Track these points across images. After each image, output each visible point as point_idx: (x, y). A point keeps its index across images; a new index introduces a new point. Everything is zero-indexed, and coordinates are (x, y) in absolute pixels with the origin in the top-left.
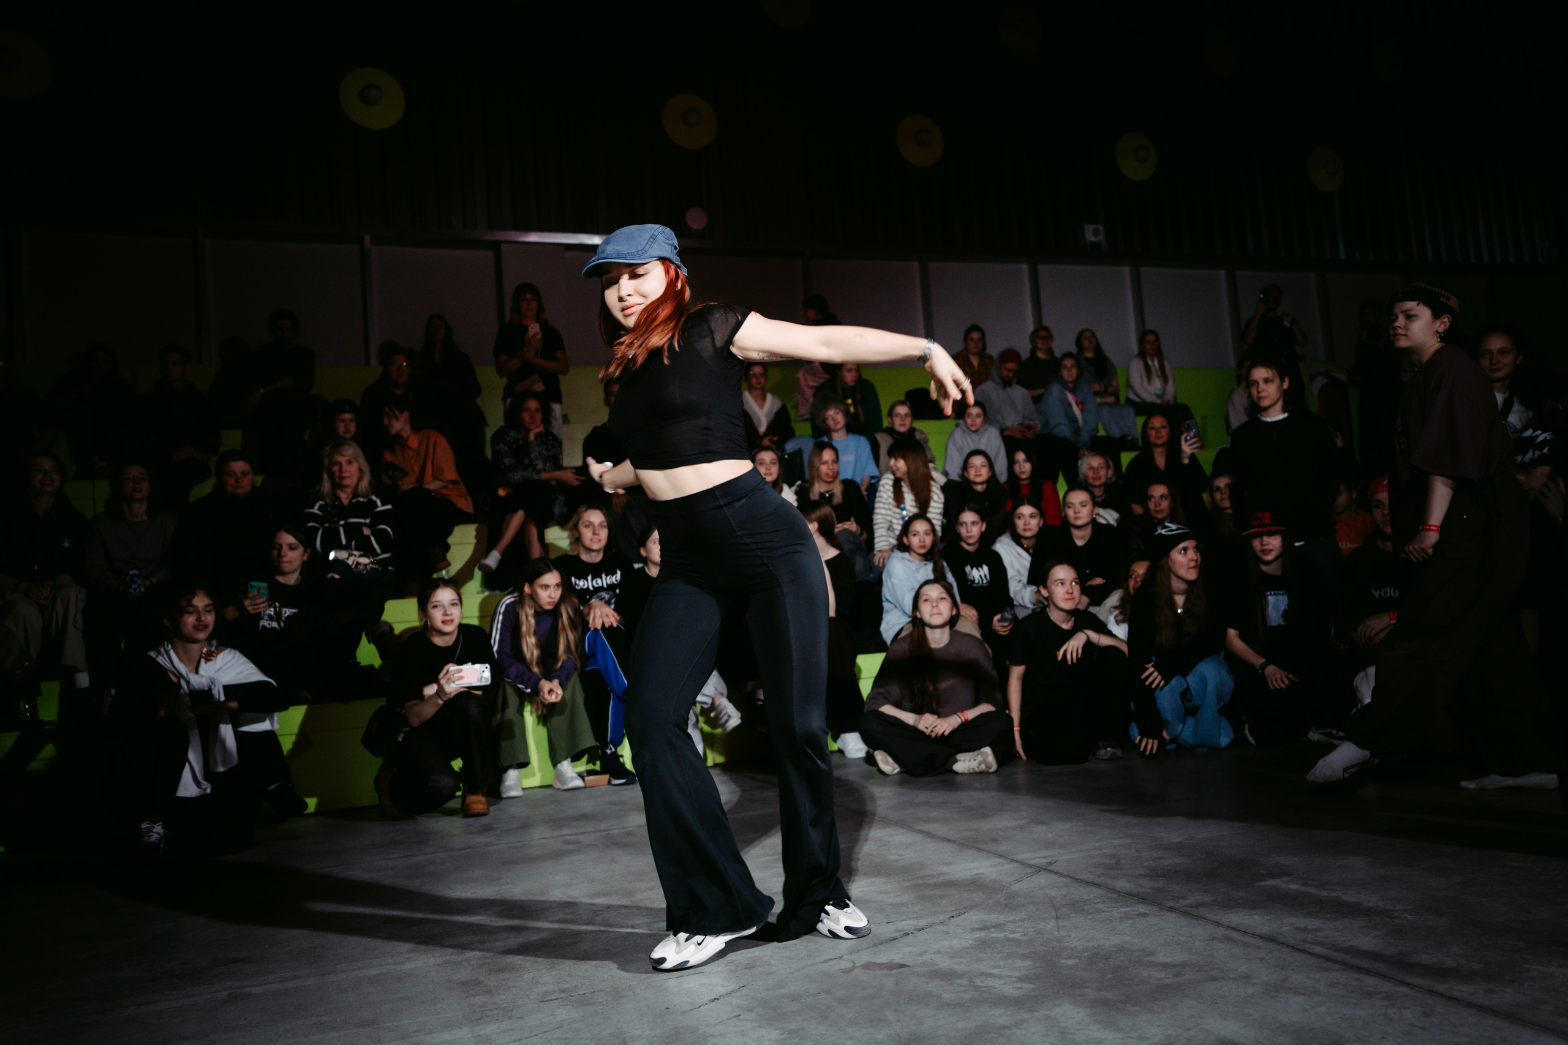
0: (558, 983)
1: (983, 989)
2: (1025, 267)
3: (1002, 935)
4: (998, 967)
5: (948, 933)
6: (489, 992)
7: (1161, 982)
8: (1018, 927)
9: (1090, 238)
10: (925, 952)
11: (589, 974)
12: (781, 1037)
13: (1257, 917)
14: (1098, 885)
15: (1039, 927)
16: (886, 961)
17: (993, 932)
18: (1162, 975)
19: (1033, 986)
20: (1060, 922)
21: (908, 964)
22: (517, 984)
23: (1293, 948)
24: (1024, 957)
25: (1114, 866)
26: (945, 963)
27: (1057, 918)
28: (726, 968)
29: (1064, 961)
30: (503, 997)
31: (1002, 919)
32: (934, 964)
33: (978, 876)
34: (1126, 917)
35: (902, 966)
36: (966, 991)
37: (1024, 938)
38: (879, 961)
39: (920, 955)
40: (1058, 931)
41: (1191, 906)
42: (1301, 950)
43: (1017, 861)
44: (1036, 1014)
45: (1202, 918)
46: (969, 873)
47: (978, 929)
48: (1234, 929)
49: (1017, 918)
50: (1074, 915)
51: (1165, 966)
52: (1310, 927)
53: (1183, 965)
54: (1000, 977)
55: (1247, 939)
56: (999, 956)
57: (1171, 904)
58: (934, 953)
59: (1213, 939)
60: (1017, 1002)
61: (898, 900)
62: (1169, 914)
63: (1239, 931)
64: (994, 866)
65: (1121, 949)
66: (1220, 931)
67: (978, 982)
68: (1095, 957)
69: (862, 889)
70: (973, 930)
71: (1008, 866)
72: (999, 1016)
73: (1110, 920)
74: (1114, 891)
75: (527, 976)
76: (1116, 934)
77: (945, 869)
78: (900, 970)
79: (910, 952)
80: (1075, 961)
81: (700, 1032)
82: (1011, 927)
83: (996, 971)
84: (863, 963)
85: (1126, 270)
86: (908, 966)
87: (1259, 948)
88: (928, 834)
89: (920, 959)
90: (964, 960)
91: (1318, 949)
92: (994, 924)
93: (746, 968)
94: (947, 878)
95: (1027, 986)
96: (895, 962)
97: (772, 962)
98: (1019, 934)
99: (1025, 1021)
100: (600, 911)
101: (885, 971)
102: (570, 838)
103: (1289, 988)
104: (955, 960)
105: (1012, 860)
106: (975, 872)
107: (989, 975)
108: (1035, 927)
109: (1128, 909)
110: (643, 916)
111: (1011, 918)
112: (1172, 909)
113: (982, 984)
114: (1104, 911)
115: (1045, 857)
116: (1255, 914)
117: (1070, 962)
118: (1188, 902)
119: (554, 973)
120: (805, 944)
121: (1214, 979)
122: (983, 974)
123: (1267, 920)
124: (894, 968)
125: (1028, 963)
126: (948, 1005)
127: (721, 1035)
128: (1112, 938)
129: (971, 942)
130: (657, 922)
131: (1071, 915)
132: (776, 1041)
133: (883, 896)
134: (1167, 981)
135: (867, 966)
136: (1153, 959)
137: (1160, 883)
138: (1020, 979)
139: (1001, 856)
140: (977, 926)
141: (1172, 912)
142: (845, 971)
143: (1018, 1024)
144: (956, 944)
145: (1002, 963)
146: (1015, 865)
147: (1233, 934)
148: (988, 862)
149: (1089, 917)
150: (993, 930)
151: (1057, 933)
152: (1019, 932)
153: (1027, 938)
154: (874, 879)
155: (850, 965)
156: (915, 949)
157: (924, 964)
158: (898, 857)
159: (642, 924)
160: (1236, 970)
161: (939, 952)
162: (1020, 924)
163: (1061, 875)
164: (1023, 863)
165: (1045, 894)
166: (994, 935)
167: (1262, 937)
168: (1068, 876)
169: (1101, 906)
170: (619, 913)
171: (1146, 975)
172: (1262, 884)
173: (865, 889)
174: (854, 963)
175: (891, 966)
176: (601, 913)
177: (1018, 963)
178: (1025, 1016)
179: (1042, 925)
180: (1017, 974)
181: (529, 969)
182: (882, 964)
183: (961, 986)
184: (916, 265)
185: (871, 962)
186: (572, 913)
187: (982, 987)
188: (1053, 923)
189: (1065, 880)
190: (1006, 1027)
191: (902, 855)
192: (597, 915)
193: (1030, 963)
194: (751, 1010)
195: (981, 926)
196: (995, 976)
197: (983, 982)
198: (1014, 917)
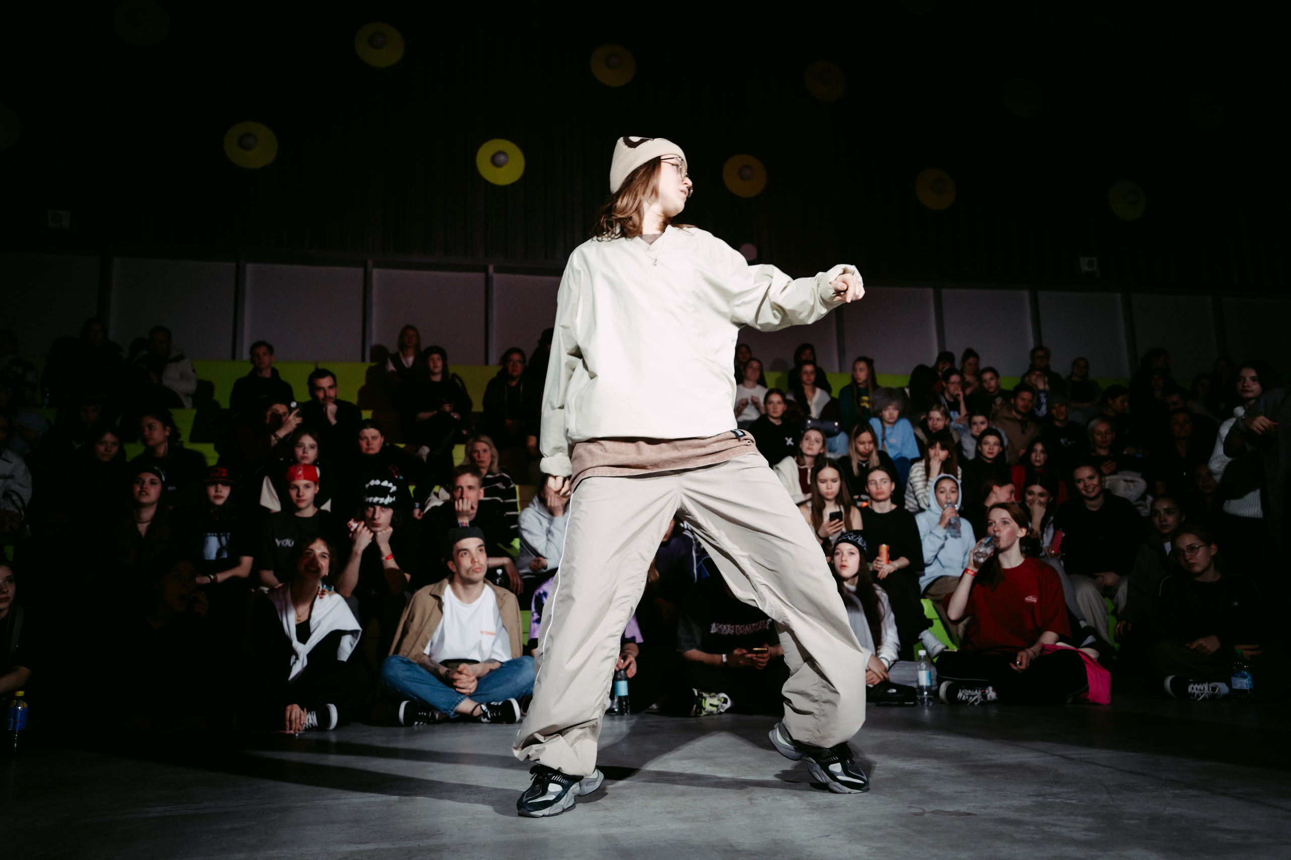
1: (1051, 833)
2: (1026, 294)
3: (1058, 801)
4: (1061, 820)
5: (1006, 796)
7: (1230, 842)
8: (1073, 796)
9: (1085, 268)
10: (988, 807)
12: (871, 851)
15: (1093, 798)
16: (953, 811)
17: (1050, 798)
18: (1230, 837)
19: (1100, 835)
20: (1113, 795)
21: (974, 813)
22: (629, 806)
24: (1084, 816)
26: (1009, 815)
27: (1109, 793)
29: (1125, 821)
31: (1055, 790)
32: (999, 815)
33: (1023, 763)
34: (1178, 796)
35: (969, 814)
36: (1035, 834)
37: (1080, 804)
38: (946, 810)
39: (984, 808)
40: (1113, 801)
41: (1243, 794)
43: (1058, 755)
44: (1109, 853)
46: (1013, 760)
47: (1034, 795)
49: (1070, 790)
50: (1125, 792)
51: (1231, 831)
53: (1250, 832)
54: (1065, 827)
56: (1060, 813)
57: (1221, 791)
58: (997, 808)
59: (1275, 817)
60: (1087, 844)
61: (952, 774)
62: (1222, 798)
64: (1037, 757)
65: (1180, 817)
67: (1046, 829)
68: (1156, 820)
69: (917, 766)
70: (1029, 796)
71: (1050, 758)
72: (1073, 852)
73: (1163, 797)
74: (1161, 780)
76: (1172, 807)
77: (990, 757)
78: (968, 817)
79: (974, 806)
80: (1137, 822)
81: (796, 843)
82: (1067, 796)
83: (1061, 823)
84: (933, 810)
85: (1118, 295)
86: (975, 815)
89: (985, 811)
90: (1027, 814)
92: (1048, 793)
93: (826, 808)
94: (993, 762)
95: (1093, 834)
96: (962, 811)
98: (1076, 801)
101: (954, 817)
102: (653, 724)
104: (1019, 814)
105: (1053, 755)
106: (1020, 760)
108: (1089, 797)
109: (1179, 791)
111: (1064, 791)
112: (1223, 794)
114: (1154, 791)
115: (1085, 754)
117: (1131, 822)
118: (1238, 791)
122: (1048, 824)
124: (963, 815)
125: (1089, 820)
126: (1022, 841)
127: (816, 846)
128: (1168, 809)
129: (1029, 803)
131: (1122, 792)
132: (866, 853)
133: (937, 770)
134: (1234, 841)
135: (936, 812)
136: (1216, 826)
137: (1204, 777)
138: (1086, 830)
139: (1041, 751)
140: (1032, 793)
142: (916, 814)
144: (1016, 803)
145: (1064, 818)
146: (1056, 757)
148: (1030, 755)
149: (1141, 794)
150: (1048, 797)
151: (1112, 802)
152: (1075, 799)
153: (1083, 804)
154: (925, 760)
155: (920, 811)
156: (978, 805)
157: (989, 814)
158: (945, 748)
161: (1002, 807)
162: (1073, 794)
163: (1104, 766)
164: (1062, 756)
165: (1092, 777)
166: (1051, 800)
168: (1109, 767)
169: (1150, 788)
171: (1213, 836)
173: (920, 765)
174: (923, 810)
175: (958, 814)
177: (1079, 819)
178: (1100, 854)
179: (1095, 796)
180: (1081, 826)
183: (1030, 830)
184: (930, 291)
185: (939, 810)
187: (1050, 832)
188: (1105, 796)
189: (1107, 769)
191: (947, 747)
193: (1092, 820)
194: (839, 833)
195: (1035, 794)
196: (1060, 826)
197: (1049, 829)
198: (1066, 790)
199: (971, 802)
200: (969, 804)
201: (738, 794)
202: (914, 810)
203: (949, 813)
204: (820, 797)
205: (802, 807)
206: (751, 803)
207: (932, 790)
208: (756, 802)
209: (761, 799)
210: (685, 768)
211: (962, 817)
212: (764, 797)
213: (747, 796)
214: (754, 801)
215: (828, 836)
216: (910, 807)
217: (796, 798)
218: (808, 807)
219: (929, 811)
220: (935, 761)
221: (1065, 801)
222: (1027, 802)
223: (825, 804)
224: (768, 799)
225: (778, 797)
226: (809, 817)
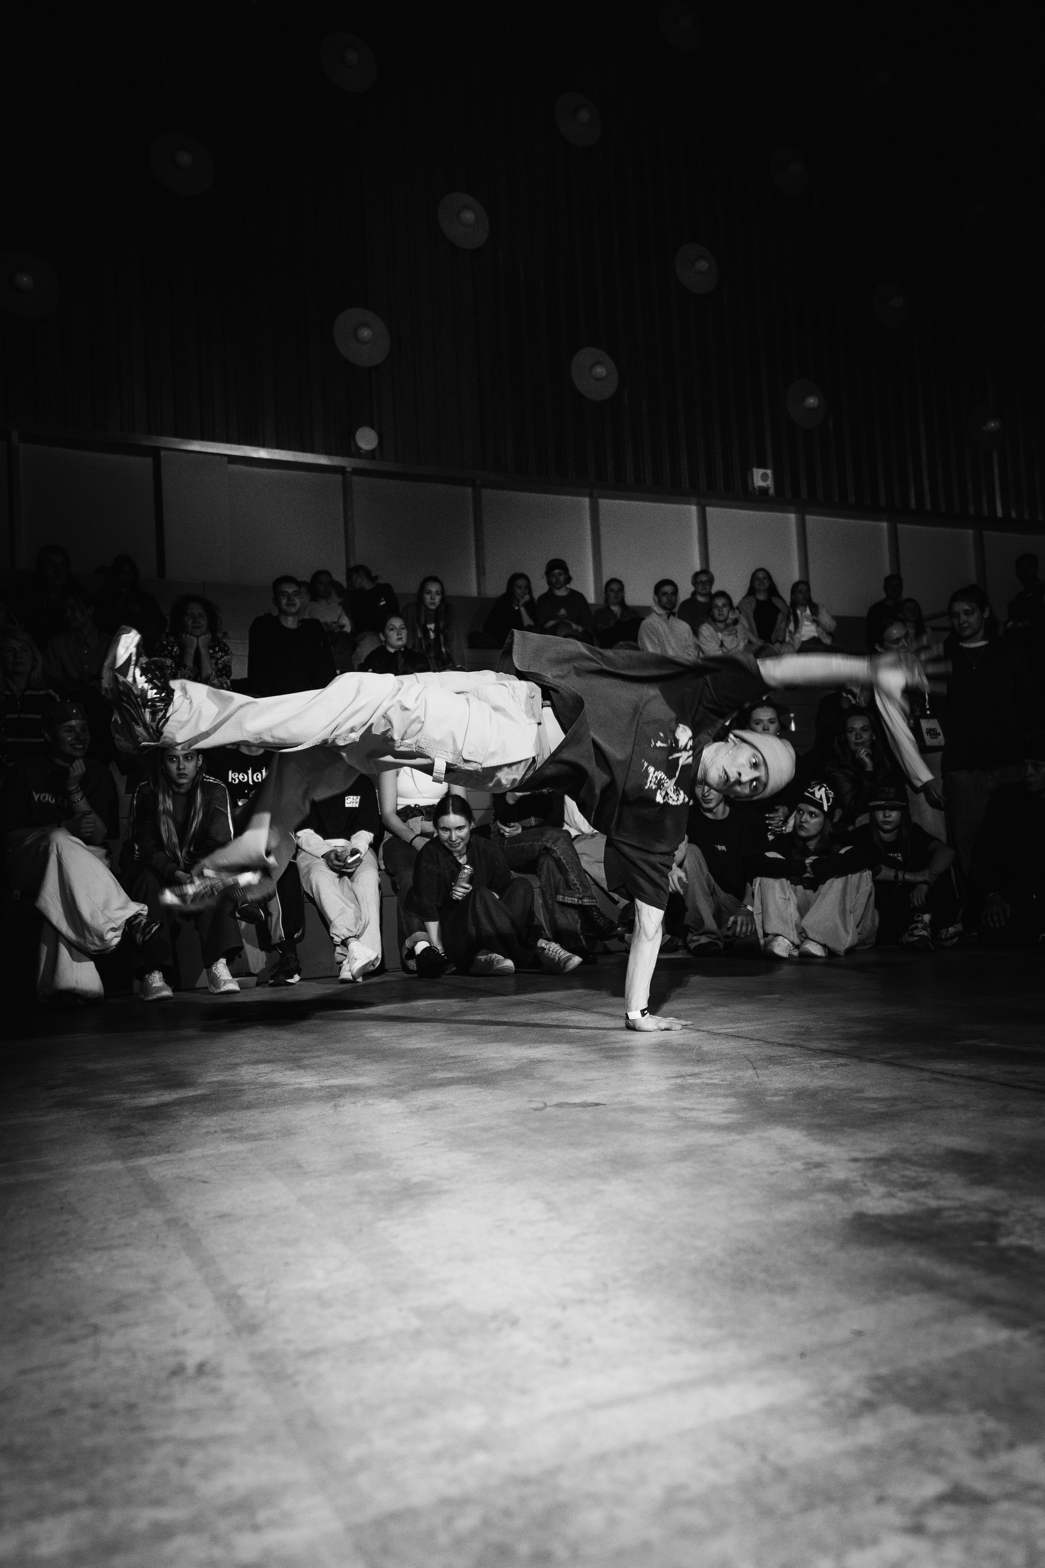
0: (221, 1125)
1: (689, 1119)
2: (693, 509)
3: (699, 1081)
4: (699, 1103)
6: (143, 1134)
7: (875, 1111)
8: (717, 1075)
9: (759, 482)
10: (621, 1094)
12: (475, 1158)
13: (961, 1065)
14: (792, 1046)
15: (737, 1075)
16: (579, 1102)
17: (689, 1079)
18: (875, 1106)
19: (741, 1116)
20: (759, 1071)
21: (604, 1103)
23: (1005, 1085)
24: (726, 1096)
25: (806, 1032)
26: (644, 1102)
27: (754, 1068)
29: (768, 1098)
30: (159, 1137)
31: (696, 1070)
32: (631, 1103)
33: (665, 1042)
34: (826, 1066)
35: (598, 1104)
36: (669, 1121)
37: (723, 1083)
38: (571, 1101)
39: (616, 1096)
40: (758, 1076)
41: (892, 1058)
42: (1014, 1087)
43: (703, 1031)
44: (749, 1136)
45: (903, 1066)
46: (655, 1039)
47: (672, 1077)
48: (941, 1073)
49: (713, 1069)
50: (772, 1066)
51: (876, 1100)
52: (1018, 1070)
53: (896, 1099)
54: (704, 1110)
55: (955, 1080)
56: (699, 1095)
57: (870, 1057)
58: (630, 1095)
59: (921, 1080)
60: (728, 1128)
61: (584, 1059)
62: (870, 1064)
63: (946, 1074)
65: (827, 1088)
66: (926, 1075)
67: (682, 1114)
68: (800, 1094)
69: (545, 1052)
70: (668, 1078)
71: (694, 1035)
72: (709, 1138)
73: (810, 1069)
74: (810, 1050)
75: (185, 1121)
76: (819, 1078)
78: (595, 1107)
79: (604, 1095)
80: (781, 1098)
81: (384, 1156)
82: (709, 1075)
83: (700, 1106)
84: (556, 1103)
85: (792, 516)
86: (604, 1105)
87: (970, 1085)
88: (606, 1014)
89: (616, 1100)
90: (664, 1099)
91: (1032, 1086)
92: (689, 1074)
93: (428, 1110)
95: (733, 1118)
96: (589, 1102)
97: (456, 1104)
98: (718, 1080)
99: (739, 1141)
101: (579, 1108)
103: (1011, 1113)
104: (654, 1099)
105: (698, 1030)
106: (662, 1039)
107: (693, 1109)
108: (733, 1075)
109: (828, 1061)
110: (311, 1076)
111: (707, 1069)
112: (872, 1061)
113: (685, 1116)
114: (803, 1063)
115: (733, 1028)
116: (960, 1063)
117: (776, 1099)
118: (887, 1056)
120: (491, 1091)
121: (929, 1108)
122: (685, 1108)
123: (973, 1067)
124: (590, 1106)
125: (732, 1100)
126: (654, 1131)
127: (407, 1158)
128: (815, 1081)
129: (667, 1086)
130: (327, 1080)
131: (769, 1066)
132: (470, 1160)
133: (567, 1056)
134: (880, 1110)
135: (560, 1105)
136: (862, 1095)
137: (855, 1044)
138: (726, 1112)
140: (670, 1075)
141: (873, 1062)
142: (536, 1110)
143: (732, 1143)
144: (652, 1088)
145: (703, 1100)
146: (702, 1033)
147: (940, 1076)
149: (788, 1067)
150: (689, 1077)
151: (757, 1078)
152: (716, 1079)
153: (726, 1083)
154: (555, 1045)
155: (542, 1105)
156: (609, 1093)
157: (621, 1103)
160: (952, 1101)
161: (635, 1094)
162: (716, 1073)
163: (752, 1039)
164: (708, 1032)
165: (739, 1052)
166: (691, 1081)
167: (970, 1078)
168: (760, 1040)
169: (797, 1059)
171: (859, 1107)
172: (960, 1043)
173: (547, 1052)
174: (545, 1104)
175: (585, 1105)
177: (720, 1100)
178: (738, 1138)
179: (740, 1073)
180: (722, 1108)
182: (575, 1104)
183: (664, 1117)
184: (587, 500)
185: (563, 1102)
187: (687, 1117)
188: (750, 1072)
189: (755, 1043)
190: (717, 1146)
193: (734, 1100)
194: (439, 1139)
195: (675, 1075)
196: (698, 1110)
197: (686, 1114)
198: (709, 1069)
199: (602, 1090)
200: (599, 1093)
202: (534, 1105)
203: (575, 1105)
204: (423, 1097)
205: (400, 1111)
206: (335, 1111)
207: (559, 1080)
208: (342, 1109)
209: (349, 1104)
210: (258, 1074)
211: (589, 1109)
212: (354, 1103)
213: (333, 1103)
214: (339, 1109)
215: (426, 1143)
216: (529, 1101)
217: (394, 1101)
218: (407, 1110)
219: (551, 1104)
220: (567, 1046)
221: (706, 1081)
222: (664, 1085)
223: (428, 1105)
224: (359, 1104)
225: (371, 1101)
226: (406, 1123)
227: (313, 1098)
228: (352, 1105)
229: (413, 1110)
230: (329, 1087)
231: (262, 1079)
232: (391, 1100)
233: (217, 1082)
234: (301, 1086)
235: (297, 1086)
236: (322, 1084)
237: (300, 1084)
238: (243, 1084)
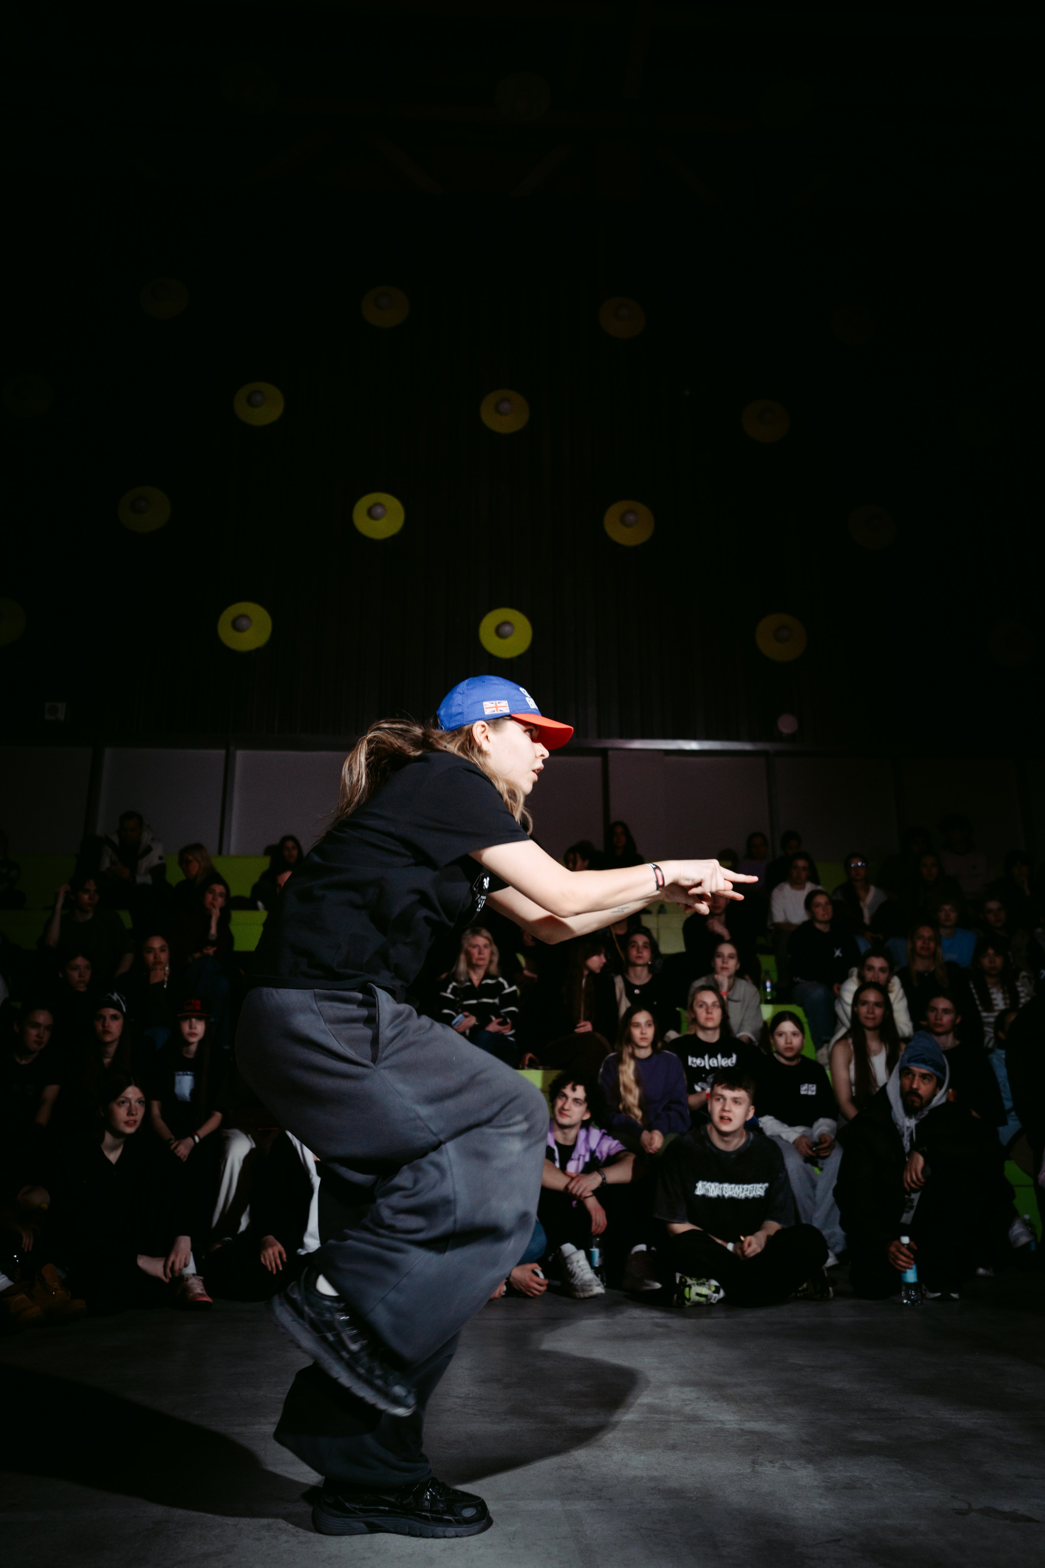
11: (678, 1465)
16: (1009, 1510)
21: (1036, 1518)
22: (606, 1463)
28: (824, 1484)
35: (1030, 1519)
38: (1000, 1508)
61: (1020, 1440)
69: (976, 1421)
78: (1027, 1524)
79: (1037, 1505)
84: (982, 1506)
86: (1037, 1521)
93: (845, 1488)
96: (1020, 1512)
97: (874, 1485)
100: (690, 1400)
101: (1009, 1521)
110: (733, 1412)
119: (642, 1458)
120: (912, 1473)
124: (1020, 1520)
130: (749, 1421)
133: (1002, 1432)
135: (986, 1511)
142: (960, 1511)
154: (989, 1411)
155: (964, 1506)
159: (732, 1421)
170: (708, 1406)
173: (979, 1421)
174: (970, 1505)
175: (1015, 1517)
176: (690, 1403)
181: (619, 1449)
182: (1005, 1512)
185: (990, 1507)
186: (660, 1398)
192: (686, 1404)
194: (852, 1536)
199: (1036, 1497)
200: (1033, 1500)
201: (740, 1453)
202: (957, 1505)
203: (1004, 1514)
204: (841, 1468)
205: (815, 1484)
206: (753, 1471)
207: (988, 1469)
208: (760, 1469)
209: (767, 1463)
210: (684, 1400)
211: (1019, 1524)
212: (771, 1462)
213: (751, 1457)
214: (757, 1468)
215: (839, 1540)
216: (953, 1497)
217: (811, 1467)
219: (978, 1507)
220: (1002, 1414)
223: (845, 1480)
224: (777, 1465)
226: (820, 1503)
227: (733, 1446)
228: (770, 1464)
229: (829, 1485)
230: (752, 1432)
231: (687, 1409)
232: (808, 1466)
233: (646, 1405)
234: (722, 1426)
235: (718, 1426)
236: (742, 1427)
237: (722, 1422)
238: (668, 1413)
